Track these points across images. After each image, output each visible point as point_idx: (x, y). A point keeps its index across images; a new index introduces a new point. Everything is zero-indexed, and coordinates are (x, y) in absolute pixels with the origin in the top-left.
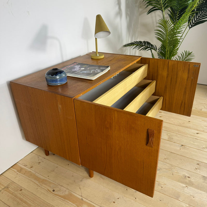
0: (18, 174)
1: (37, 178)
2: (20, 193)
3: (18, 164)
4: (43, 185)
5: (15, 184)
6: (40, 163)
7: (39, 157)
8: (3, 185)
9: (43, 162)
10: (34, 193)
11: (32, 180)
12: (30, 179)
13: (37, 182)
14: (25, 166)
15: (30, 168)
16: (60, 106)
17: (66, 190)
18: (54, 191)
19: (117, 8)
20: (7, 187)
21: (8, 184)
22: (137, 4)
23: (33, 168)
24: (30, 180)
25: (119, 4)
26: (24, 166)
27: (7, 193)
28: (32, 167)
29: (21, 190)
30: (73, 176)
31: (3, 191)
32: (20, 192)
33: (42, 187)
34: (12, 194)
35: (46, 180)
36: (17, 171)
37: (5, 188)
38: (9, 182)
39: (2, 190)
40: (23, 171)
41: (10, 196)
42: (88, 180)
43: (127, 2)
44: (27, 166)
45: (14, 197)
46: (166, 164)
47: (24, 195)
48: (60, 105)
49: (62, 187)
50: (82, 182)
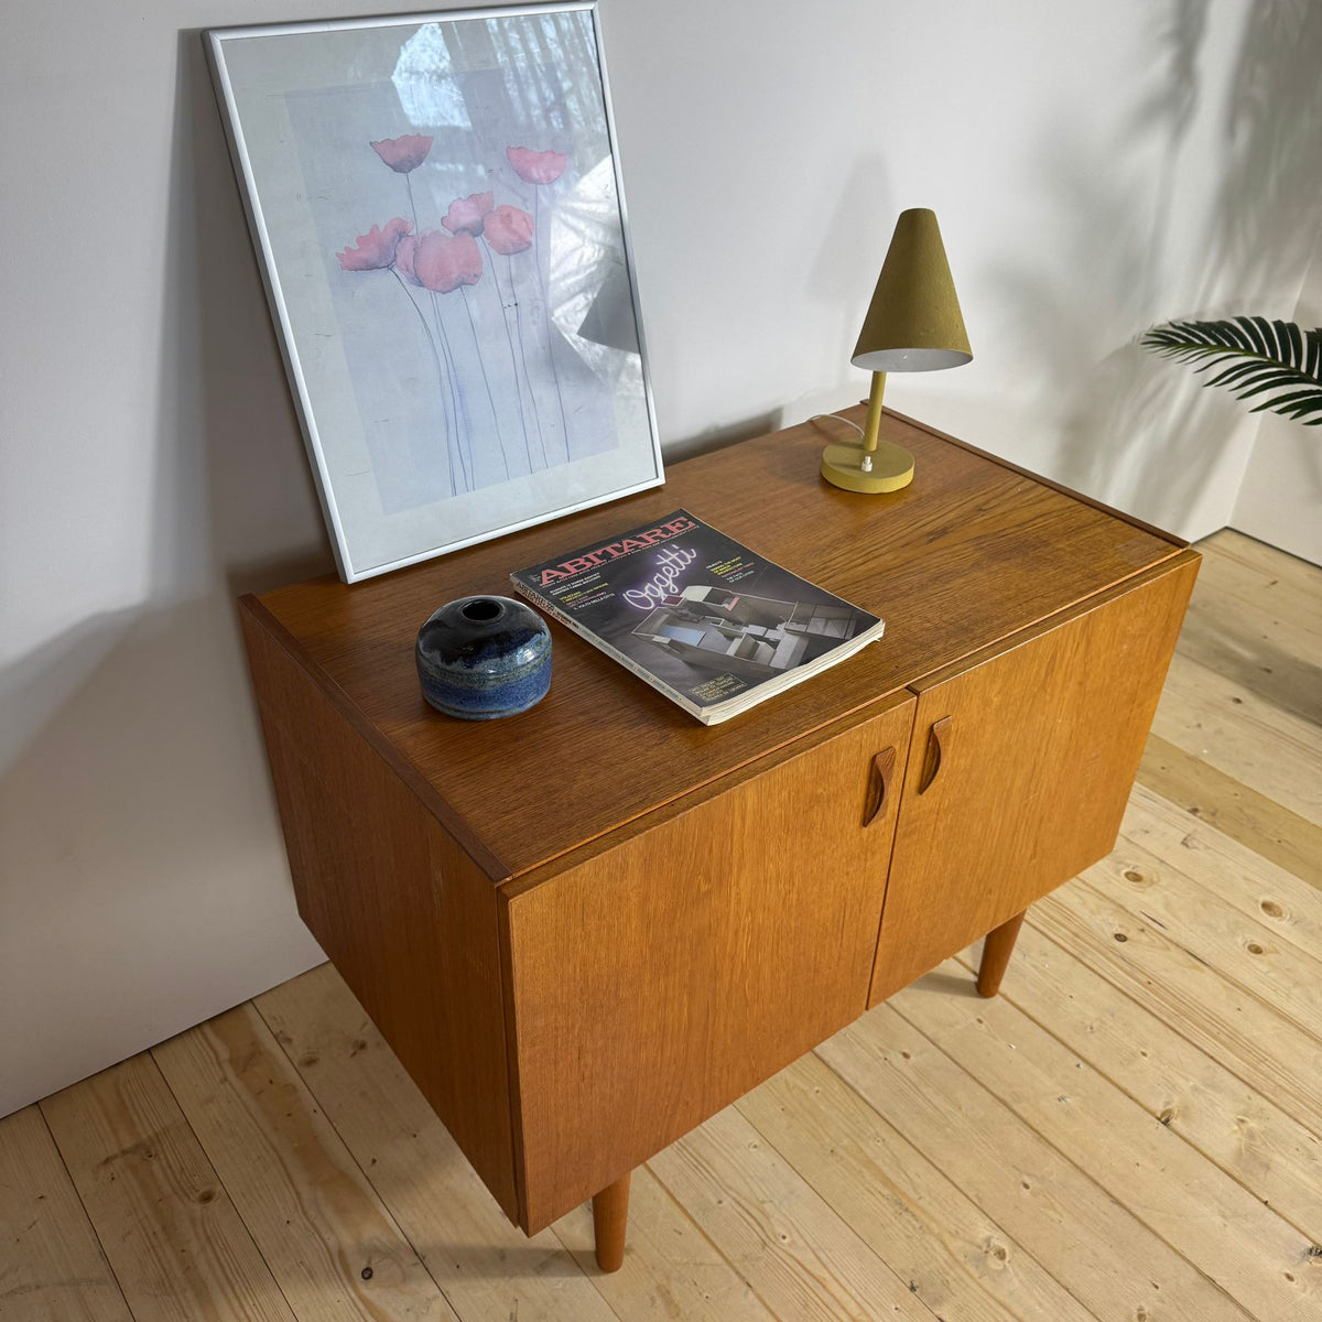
0: (226, 1079)
1: (311, 1152)
2: (198, 1214)
3: (250, 1011)
4: (328, 1211)
5: (191, 1143)
6: (363, 1046)
8: (131, 1128)
10: (263, 1245)
11: (283, 1154)
12: (276, 1143)
13: (302, 1180)
14: (282, 1039)
15: (300, 1063)
16: (439, 878)
17: (435, 1298)
18: (370, 1276)
20: (148, 1151)
21: (158, 1128)
23: (313, 1068)
24: (274, 1148)
25: (1186, 31)
26: (275, 1037)
27: (134, 1192)
28: (310, 1062)
29: (207, 1198)
31: (119, 1162)
32: (198, 1209)
33: (316, 1221)
34: (157, 1204)
35: (352, 1185)
36: (231, 1061)
37: (136, 1148)
38: (167, 1122)
39: (115, 1157)
40: (255, 1069)
41: (142, 1216)
44: (289, 1041)
45: (157, 1228)
47: (208, 1238)
48: (440, 875)
49: (420, 1270)
50: (541, 1278)
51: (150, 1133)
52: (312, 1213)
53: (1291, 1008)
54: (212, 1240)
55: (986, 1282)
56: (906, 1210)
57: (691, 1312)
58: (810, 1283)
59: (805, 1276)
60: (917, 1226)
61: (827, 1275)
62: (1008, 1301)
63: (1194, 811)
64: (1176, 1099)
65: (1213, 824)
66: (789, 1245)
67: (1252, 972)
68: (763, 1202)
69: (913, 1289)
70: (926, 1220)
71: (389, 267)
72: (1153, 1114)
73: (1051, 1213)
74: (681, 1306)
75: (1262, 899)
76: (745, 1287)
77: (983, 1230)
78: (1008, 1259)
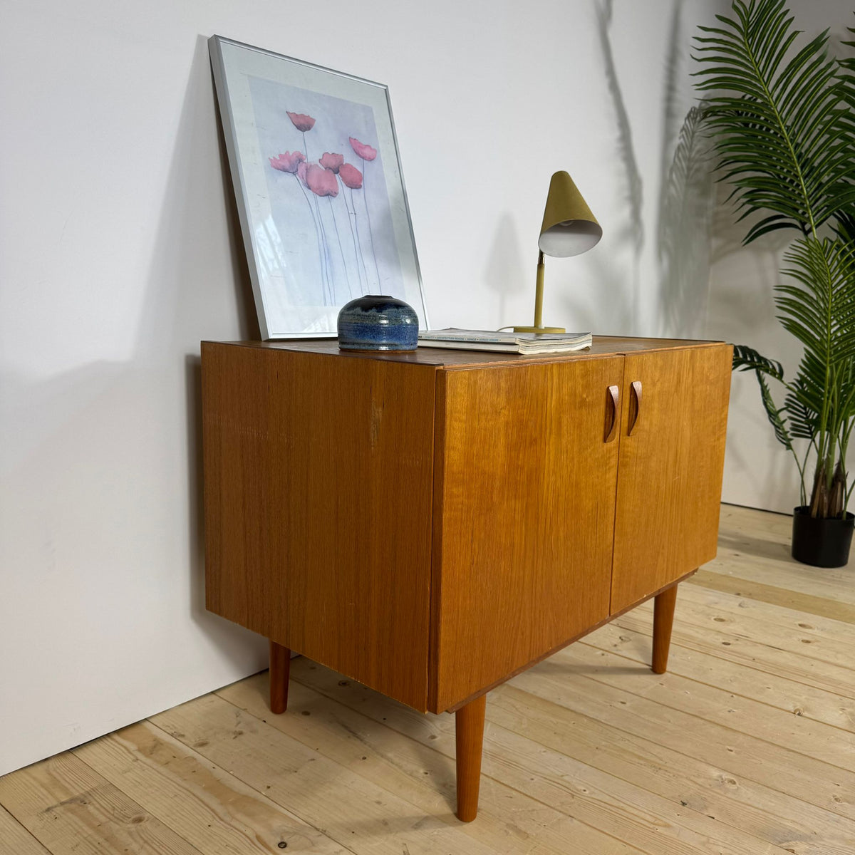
0: (138, 760)
1: (217, 788)
2: (133, 829)
3: (147, 724)
4: (239, 816)
5: (117, 794)
6: (241, 733)
7: (243, 713)
8: (65, 790)
9: (254, 731)
10: (191, 840)
11: (195, 792)
12: (187, 786)
13: (214, 803)
14: (177, 735)
15: (195, 746)
16: (378, 413)
17: (341, 851)
18: (285, 846)
19: (626, 212)
20: (82, 801)
21: (87, 789)
22: (704, 221)
23: (205, 748)
24: (186, 789)
26: (172, 735)
27: (76, 824)
28: (202, 745)
29: (139, 820)
30: (379, 803)
31: (59, 809)
32: (132, 827)
33: (232, 823)
34: (98, 828)
35: (255, 801)
36: (139, 750)
37: (72, 801)
38: (94, 785)
39: (56, 807)
40: (160, 752)
41: (85, 835)
42: (451, 829)
43: (666, 202)
44: (183, 736)
45: (101, 840)
46: (842, 819)
47: (146, 842)
48: (380, 410)
49: (324, 838)
50: (419, 831)
51: (82, 792)
52: (227, 819)
53: (840, 662)
54: (149, 842)
55: (729, 795)
56: (660, 769)
57: (537, 835)
58: (613, 810)
59: (609, 807)
60: (671, 775)
61: (622, 805)
62: (749, 802)
63: (739, 594)
64: (798, 704)
65: (752, 598)
66: (590, 793)
67: (809, 650)
68: (562, 776)
69: (684, 804)
70: (675, 772)
71: (294, 173)
72: (789, 712)
73: (753, 760)
74: (528, 832)
75: (798, 623)
76: (570, 818)
77: (715, 773)
78: (737, 783)
